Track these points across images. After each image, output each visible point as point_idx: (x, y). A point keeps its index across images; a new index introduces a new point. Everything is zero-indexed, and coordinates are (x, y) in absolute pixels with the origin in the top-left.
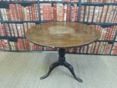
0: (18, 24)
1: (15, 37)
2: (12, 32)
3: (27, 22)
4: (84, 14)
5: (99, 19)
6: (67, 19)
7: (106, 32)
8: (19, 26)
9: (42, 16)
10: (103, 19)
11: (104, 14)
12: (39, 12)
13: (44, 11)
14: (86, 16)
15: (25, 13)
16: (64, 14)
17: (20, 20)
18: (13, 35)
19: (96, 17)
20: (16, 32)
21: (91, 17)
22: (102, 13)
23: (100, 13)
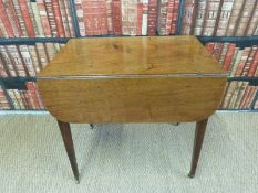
0: (22, 47)
1: (18, 77)
2: (10, 66)
3: (44, 41)
4: (195, 17)
5: (232, 27)
6: (149, 29)
7: (245, 58)
8: (27, 52)
9: (81, 25)
10: (242, 26)
11: (246, 14)
12: (73, 14)
13: (85, 10)
14: (200, 21)
15: (37, 19)
16: (140, 18)
17: (25, 36)
18: (13, 74)
19: (224, 22)
20: (20, 66)
21: (211, 22)
22: (242, 10)
23: (237, 12)
